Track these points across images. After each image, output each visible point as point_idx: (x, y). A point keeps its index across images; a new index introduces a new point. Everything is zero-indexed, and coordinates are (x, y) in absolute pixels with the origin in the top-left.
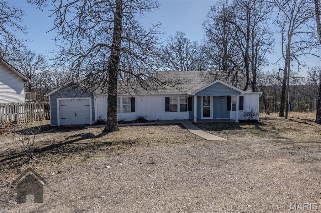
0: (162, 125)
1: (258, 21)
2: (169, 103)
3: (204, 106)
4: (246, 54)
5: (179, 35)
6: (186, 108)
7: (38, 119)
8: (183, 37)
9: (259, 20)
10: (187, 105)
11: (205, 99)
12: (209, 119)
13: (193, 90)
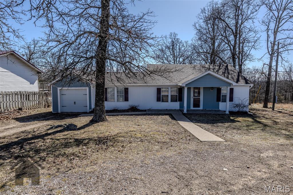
0: (152, 115)
1: (244, 21)
2: (160, 94)
3: (194, 97)
4: (233, 50)
5: (172, 36)
6: (177, 99)
7: (46, 106)
8: (176, 37)
9: (246, 19)
10: (177, 95)
11: (195, 90)
12: (199, 110)
13: (184, 81)
